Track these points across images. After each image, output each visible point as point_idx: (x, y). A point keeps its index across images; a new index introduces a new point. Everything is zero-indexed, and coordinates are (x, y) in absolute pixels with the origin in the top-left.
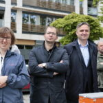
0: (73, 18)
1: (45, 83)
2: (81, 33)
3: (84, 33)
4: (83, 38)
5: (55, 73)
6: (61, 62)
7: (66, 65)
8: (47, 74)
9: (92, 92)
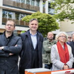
0: (37, 15)
1: (3, 61)
2: (32, 26)
3: (34, 26)
4: (33, 29)
5: (10, 54)
6: (16, 46)
7: (19, 48)
8: (4, 54)
9: (38, 67)
